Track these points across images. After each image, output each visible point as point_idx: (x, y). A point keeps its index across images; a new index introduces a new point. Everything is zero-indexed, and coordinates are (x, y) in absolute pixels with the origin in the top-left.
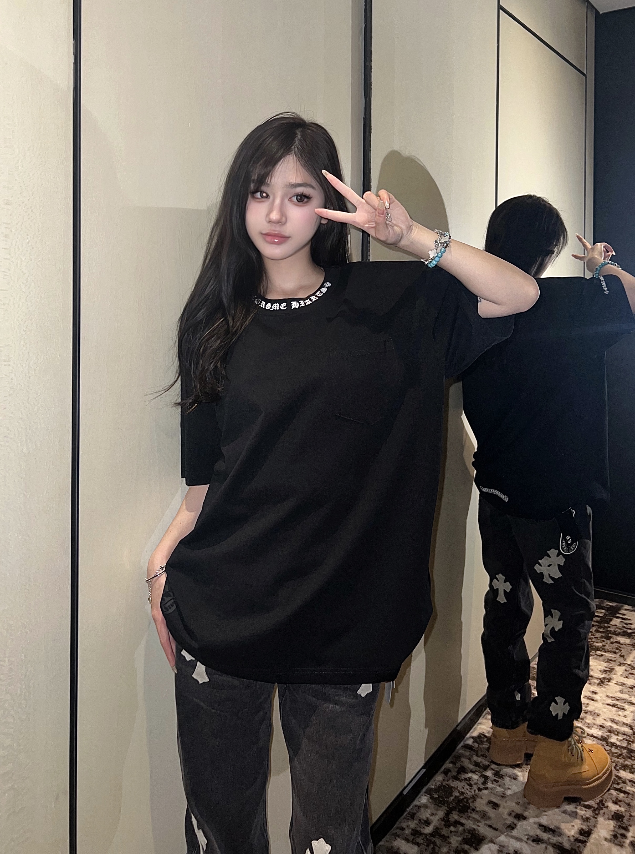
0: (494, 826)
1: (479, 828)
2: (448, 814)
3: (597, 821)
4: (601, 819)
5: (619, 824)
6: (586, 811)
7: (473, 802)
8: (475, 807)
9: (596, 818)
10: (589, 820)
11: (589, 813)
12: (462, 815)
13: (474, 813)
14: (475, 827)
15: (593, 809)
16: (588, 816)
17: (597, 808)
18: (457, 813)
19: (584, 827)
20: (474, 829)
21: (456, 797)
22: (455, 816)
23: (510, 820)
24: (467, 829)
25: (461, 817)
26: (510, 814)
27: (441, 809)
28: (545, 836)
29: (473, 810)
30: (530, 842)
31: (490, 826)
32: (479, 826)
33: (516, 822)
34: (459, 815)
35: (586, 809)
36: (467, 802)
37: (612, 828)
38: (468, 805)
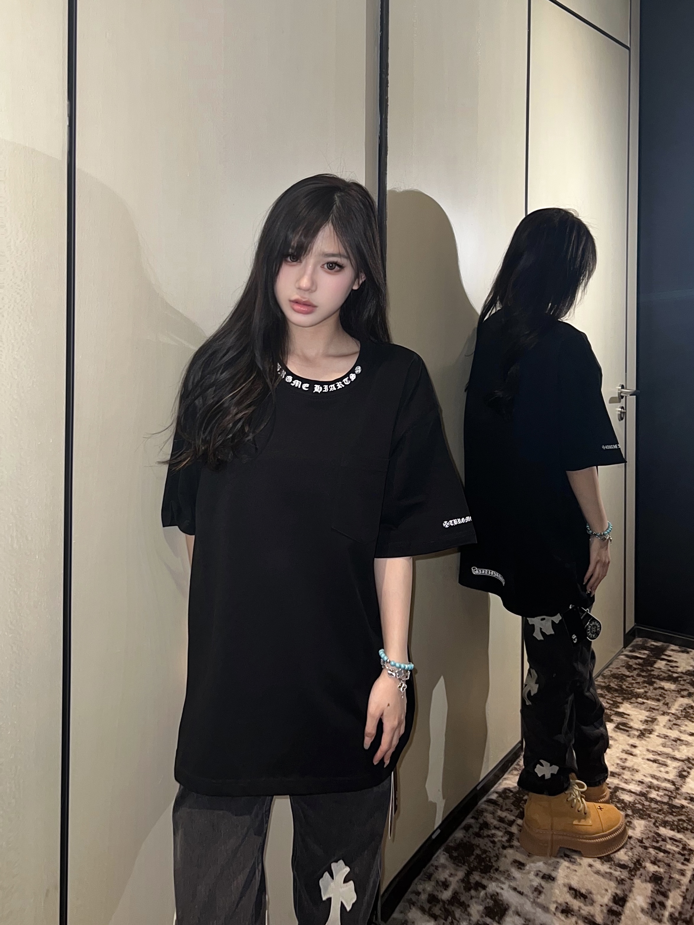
0: (519, 889)
1: (502, 891)
2: (468, 874)
3: (633, 883)
4: (637, 882)
5: (658, 887)
7: (496, 861)
8: (499, 867)
9: (632, 880)
10: (624, 882)
11: (624, 874)
12: (483, 875)
13: (496, 873)
14: (499, 890)
15: (628, 869)
16: (622, 877)
17: (634, 869)
18: (479, 873)
19: (619, 892)
20: (498, 894)
21: (478, 856)
22: (476, 877)
23: (537, 881)
24: (489, 893)
25: (483, 878)
26: (537, 875)
27: (461, 869)
28: (576, 904)
29: (497, 870)
30: (559, 914)
31: (515, 889)
32: (502, 889)
33: (543, 883)
34: (480, 876)
35: (622, 870)
36: (490, 861)
37: (649, 893)
38: (490, 864)
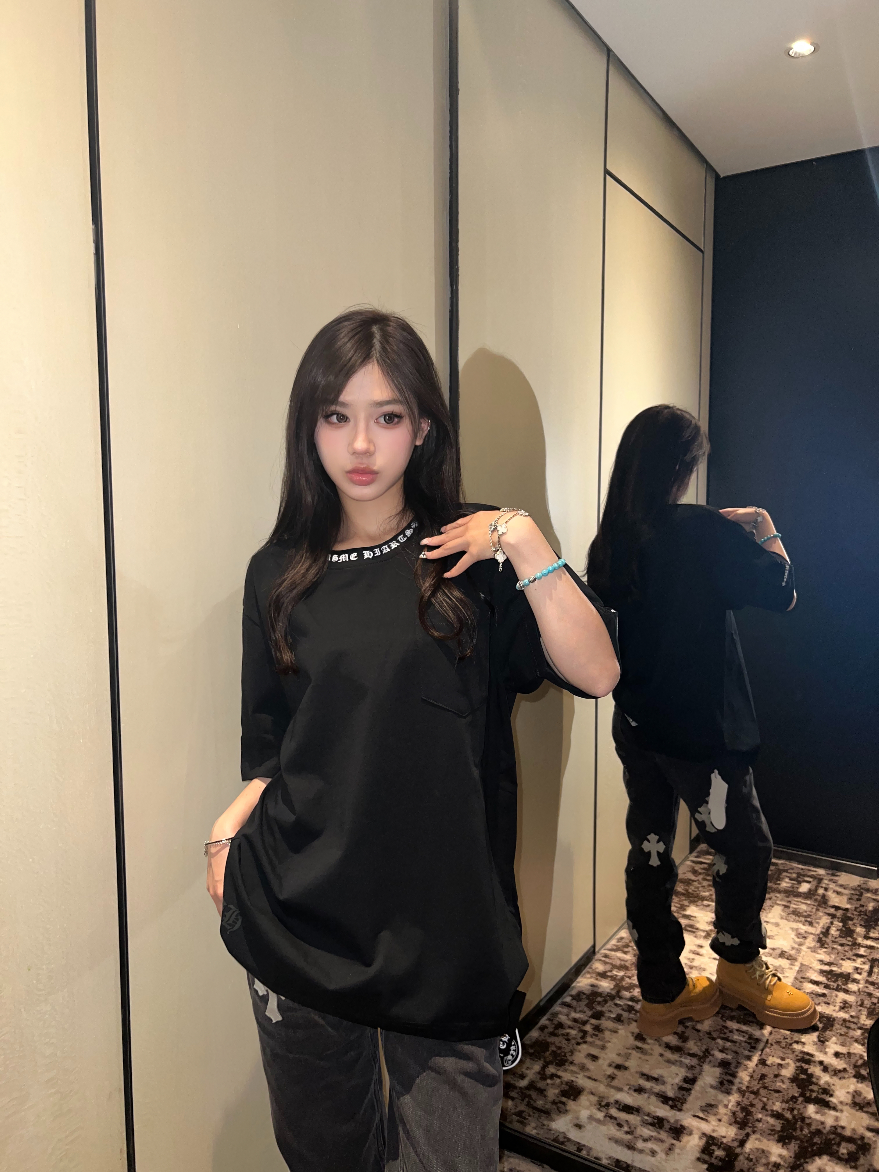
0: (593, 1077)
1: (577, 1079)
2: (544, 1068)
3: (703, 1069)
4: (706, 1067)
5: (726, 1070)
6: (691, 1059)
7: (571, 1056)
8: (574, 1061)
9: (701, 1066)
10: (693, 1068)
11: (694, 1061)
12: (558, 1068)
13: (571, 1066)
14: (573, 1079)
15: (698, 1057)
16: (693, 1064)
17: (703, 1056)
18: (555, 1066)
19: (688, 1075)
20: (572, 1081)
21: (553, 1051)
22: (551, 1069)
23: (610, 1071)
24: (564, 1081)
25: (558, 1070)
26: (610, 1065)
27: (537, 1063)
28: (648, 1085)
29: (571, 1063)
30: (631, 1092)
31: (589, 1078)
32: (577, 1078)
33: (616, 1072)
34: (556, 1069)
35: (692, 1058)
36: (565, 1056)
37: (718, 1075)
38: (565, 1058)
